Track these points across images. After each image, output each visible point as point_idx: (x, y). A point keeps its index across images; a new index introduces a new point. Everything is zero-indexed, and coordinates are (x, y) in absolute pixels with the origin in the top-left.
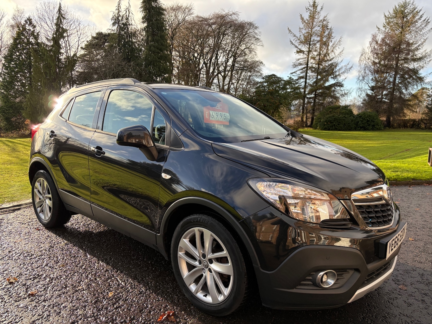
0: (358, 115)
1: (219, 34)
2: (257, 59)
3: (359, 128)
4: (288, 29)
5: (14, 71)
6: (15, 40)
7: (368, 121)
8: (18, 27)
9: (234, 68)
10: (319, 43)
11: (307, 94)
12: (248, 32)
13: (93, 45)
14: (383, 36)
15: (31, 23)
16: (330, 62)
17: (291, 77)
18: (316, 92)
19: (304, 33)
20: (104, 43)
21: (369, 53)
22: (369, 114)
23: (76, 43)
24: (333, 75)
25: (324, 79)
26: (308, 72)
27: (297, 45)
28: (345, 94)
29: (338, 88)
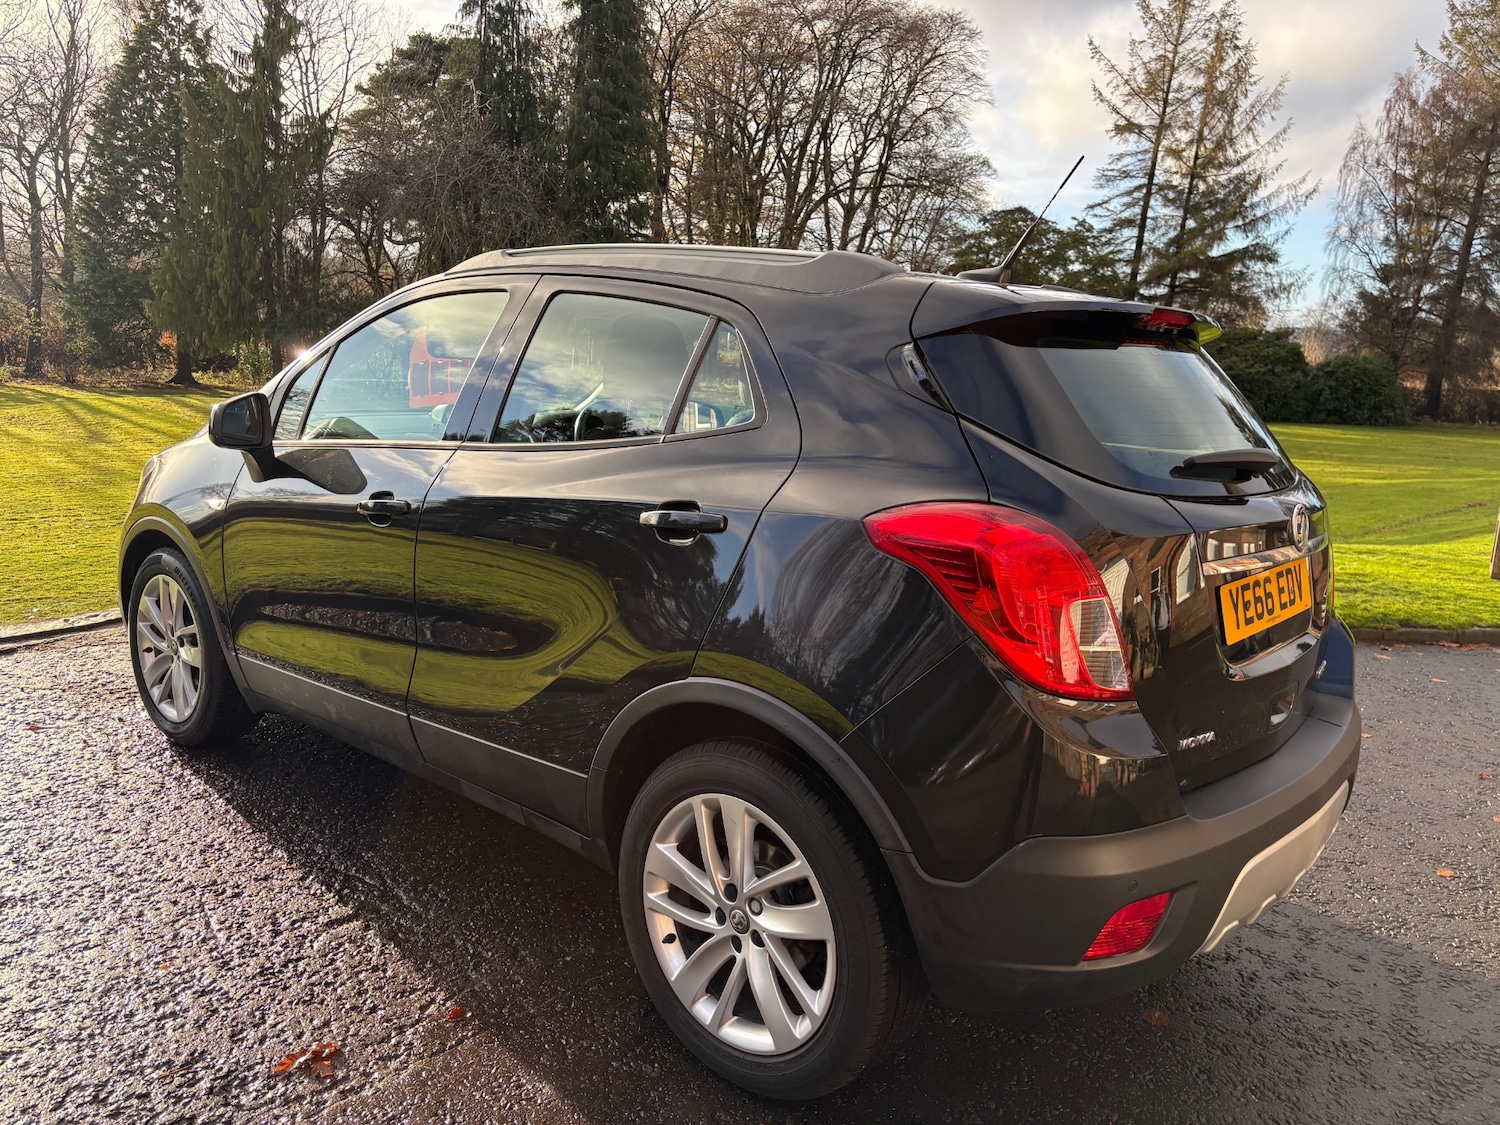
0: (1321, 367)
1: (838, 57)
2: (970, 151)
3: (1323, 416)
4: (1091, 43)
5: (124, 163)
6: (131, 53)
7: (1359, 390)
8: (142, 8)
9: (882, 179)
10: (1200, 99)
11: (1142, 282)
12: (943, 52)
13: (397, 80)
14: (1438, 83)
16: (1236, 171)
17: (1084, 221)
18: (1174, 278)
19: (1146, 60)
20: (435, 74)
21: (1382, 141)
22: (1362, 364)
23: (340, 70)
24: (1244, 218)
25: (1209, 231)
26: (1152, 202)
27: (1120, 105)
28: (1285, 289)
29: (1258, 266)
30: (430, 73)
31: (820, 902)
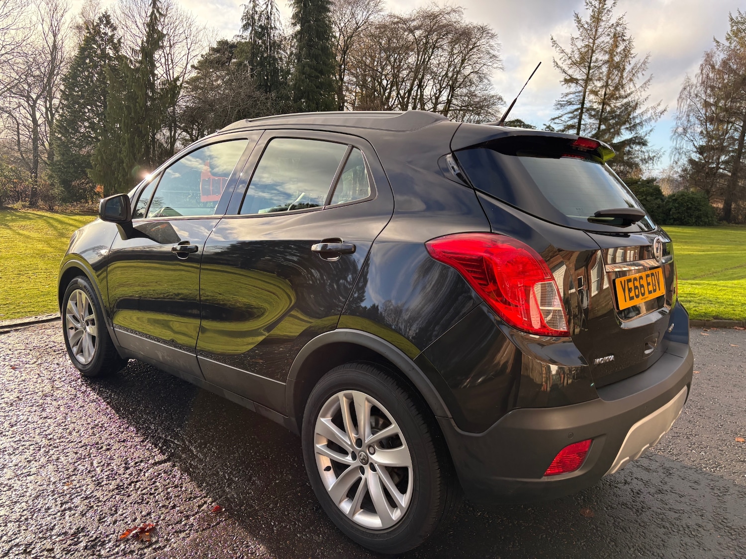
0: (670, 197)
1: (426, 48)
2: (492, 93)
3: (672, 221)
4: (552, 39)
5: (78, 103)
6: (82, 50)
7: (690, 208)
8: (87, 28)
9: (449, 107)
10: (607, 66)
12: (478, 45)
13: (211, 62)
14: (726, 56)
15: (108, 22)
16: (625, 101)
17: (550, 126)
19: (579, 47)
20: (230, 59)
21: (698, 85)
22: (691, 195)
23: (184, 58)
24: (630, 124)
25: (612, 130)
26: (584, 117)
27: (566, 69)
28: (650, 158)
29: (638, 148)
30: (227, 59)
31: (404, 446)
